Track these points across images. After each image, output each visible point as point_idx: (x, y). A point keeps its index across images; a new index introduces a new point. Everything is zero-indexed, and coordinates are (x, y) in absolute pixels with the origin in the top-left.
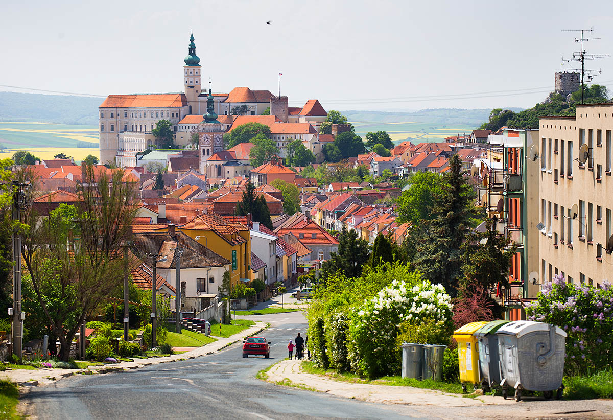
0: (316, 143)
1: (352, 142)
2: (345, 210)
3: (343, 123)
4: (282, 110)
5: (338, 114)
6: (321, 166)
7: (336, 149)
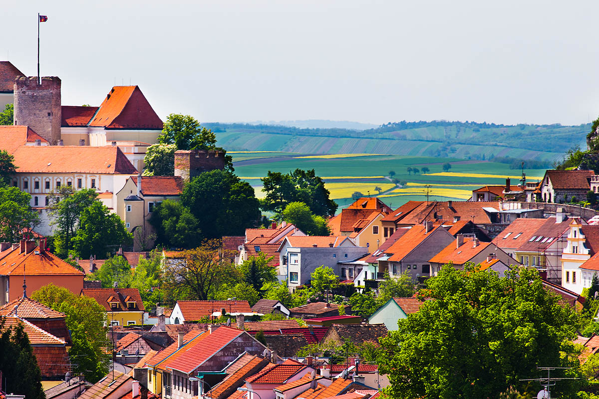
0: (134, 199)
1: (229, 196)
2: (225, 371)
3: (204, 148)
4: (45, 112)
5: (191, 123)
6: (148, 257)
7: (186, 213)
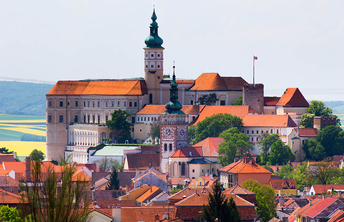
0: (295, 138)
1: (338, 137)
2: (329, 217)
3: (327, 116)
4: (257, 100)
5: (321, 104)
6: (301, 164)
7: (319, 145)
